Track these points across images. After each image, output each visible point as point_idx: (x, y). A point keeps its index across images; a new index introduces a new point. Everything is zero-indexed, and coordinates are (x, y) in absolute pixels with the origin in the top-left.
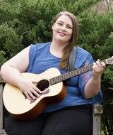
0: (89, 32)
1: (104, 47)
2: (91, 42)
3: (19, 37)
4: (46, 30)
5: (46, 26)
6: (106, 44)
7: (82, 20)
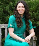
0: (31, 7)
1: (37, 13)
2: (32, 11)
3: (2, 9)
4: (13, 6)
5: (13, 5)
6: (38, 12)
7: (28, 2)
